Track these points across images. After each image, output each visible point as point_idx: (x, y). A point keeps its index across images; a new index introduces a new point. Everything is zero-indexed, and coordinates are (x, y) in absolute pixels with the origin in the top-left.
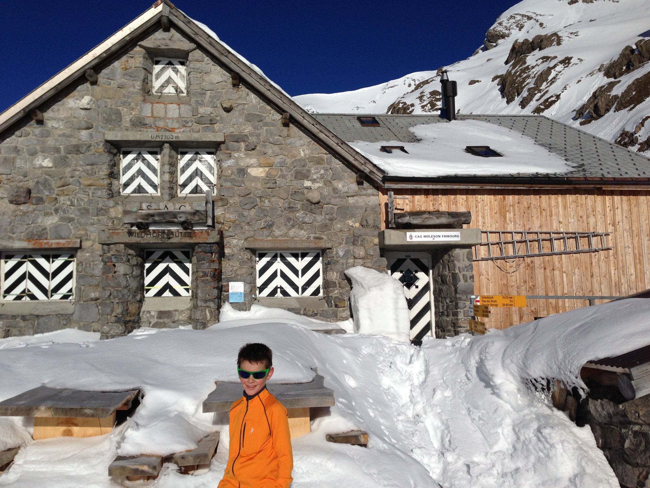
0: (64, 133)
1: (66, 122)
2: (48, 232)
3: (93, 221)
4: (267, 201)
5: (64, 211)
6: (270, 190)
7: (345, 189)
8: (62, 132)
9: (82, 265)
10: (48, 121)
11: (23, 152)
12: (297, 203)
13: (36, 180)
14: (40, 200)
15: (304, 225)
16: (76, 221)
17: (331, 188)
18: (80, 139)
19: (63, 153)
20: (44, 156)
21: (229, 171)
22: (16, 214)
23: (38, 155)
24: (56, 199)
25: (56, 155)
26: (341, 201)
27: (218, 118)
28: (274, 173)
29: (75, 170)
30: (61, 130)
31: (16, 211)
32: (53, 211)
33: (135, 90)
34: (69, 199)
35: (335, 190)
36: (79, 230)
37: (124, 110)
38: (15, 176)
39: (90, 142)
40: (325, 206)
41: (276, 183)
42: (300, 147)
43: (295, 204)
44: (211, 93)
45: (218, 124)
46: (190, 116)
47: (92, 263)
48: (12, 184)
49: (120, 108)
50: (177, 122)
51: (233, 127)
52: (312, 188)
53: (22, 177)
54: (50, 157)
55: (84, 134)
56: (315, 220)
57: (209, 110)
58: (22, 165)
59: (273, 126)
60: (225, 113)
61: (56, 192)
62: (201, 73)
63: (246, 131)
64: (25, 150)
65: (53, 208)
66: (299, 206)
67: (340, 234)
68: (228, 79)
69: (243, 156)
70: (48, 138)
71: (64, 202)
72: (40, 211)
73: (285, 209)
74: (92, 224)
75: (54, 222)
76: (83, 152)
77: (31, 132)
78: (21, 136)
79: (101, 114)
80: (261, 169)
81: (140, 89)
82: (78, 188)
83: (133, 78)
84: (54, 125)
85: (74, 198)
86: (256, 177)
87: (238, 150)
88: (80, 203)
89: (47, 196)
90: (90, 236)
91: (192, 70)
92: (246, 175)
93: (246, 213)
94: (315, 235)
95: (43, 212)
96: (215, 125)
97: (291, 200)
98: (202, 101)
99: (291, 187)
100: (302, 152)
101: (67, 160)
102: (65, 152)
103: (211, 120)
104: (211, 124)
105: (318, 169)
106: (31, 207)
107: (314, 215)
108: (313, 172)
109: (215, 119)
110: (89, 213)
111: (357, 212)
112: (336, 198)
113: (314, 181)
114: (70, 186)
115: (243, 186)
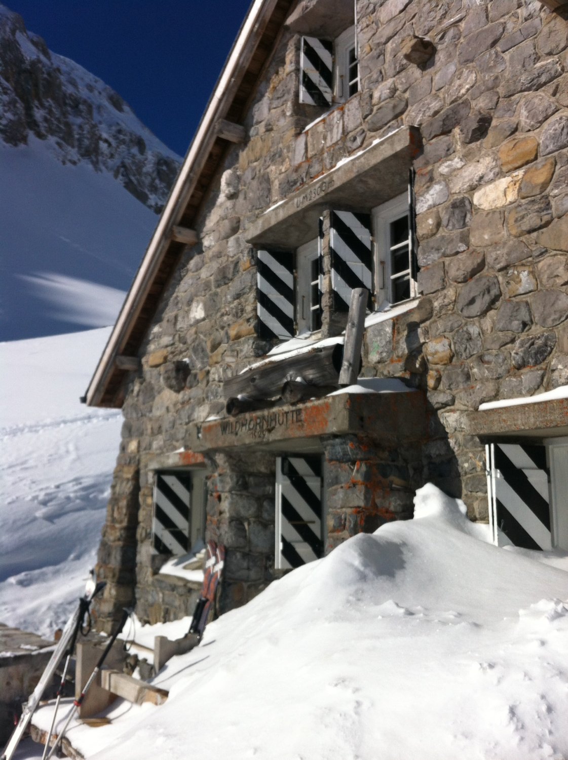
0: (214, 252)
1: (216, 232)
6: (535, 234)
11: (182, 304)
13: (193, 345)
14: (193, 380)
19: (213, 289)
20: (198, 301)
22: (177, 408)
23: (193, 302)
24: (208, 372)
25: (207, 295)
27: (408, 94)
28: (541, 177)
29: (223, 315)
30: (212, 248)
31: (177, 403)
32: (205, 397)
33: (286, 121)
34: (217, 369)
37: (272, 171)
38: (177, 345)
39: (237, 255)
41: (548, 207)
44: (392, 44)
45: (408, 109)
46: (360, 122)
49: (269, 169)
51: (438, 98)
53: (181, 346)
54: (202, 301)
55: (232, 245)
57: (389, 84)
58: (182, 325)
60: (419, 72)
61: (209, 361)
63: (463, 91)
64: (183, 299)
65: (206, 390)
69: (459, 165)
70: (202, 270)
71: (214, 377)
72: (194, 398)
76: (231, 277)
79: (248, 196)
80: (504, 182)
81: (291, 116)
82: (227, 346)
83: (282, 100)
84: (207, 243)
85: (221, 367)
86: (494, 211)
87: (449, 152)
89: (200, 369)
92: (469, 216)
93: (473, 330)
96: (404, 116)
98: (379, 72)
101: (216, 299)
102: (215, 286)
103: (394, 108)
104: (396, 117)
106: (187, 394)
109: (403, 101)
114: (221, 346)
115: (462, 249)
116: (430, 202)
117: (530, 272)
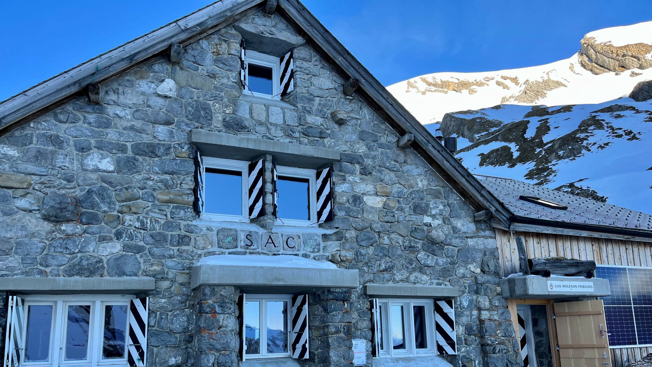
0: (133, 125)
1: (136, 111)
2: (106, 266)
3: (172, 252)
4: (386, 238)
5: (131, 238)
6: (389, 224)
7: (464, 229)
8: (129, 124)
9: (156, 316)
10: (109, 106)
11: (68, 145)
12: (418, 243)
13: (87, 188)
14: (93, 219)
15: (426, 268)
16: (147, 251)
17: (450, 227)
18: (155, 137)
19: (130, 153)
20: (102, 154)
21: (344, 198)
22: (54, 236)
23: (91, 151)
24: (119, 217)
25: (120, 155)
26: (461, 242)
27: (329, 132)
28: (392, 204)
29: (147, 179)
30: (128, 120)
31: (54, 232)
32: (113, 236)
33: (230, 83)
34: (138, 219)
35: (455, 230)
36: (152, 265)
37: (216, 106)
38: (53, 179)
39: (169, 143)
40: (446, 247)
41: (394, 216)
42: (417, 177)
43: (416, 243)
44: (320, 100)
45: (329, 139)
46: (297, 124)
47: (170, 313)
48: (47, 190)
49: (211, 103)
50: (281, 130)
51: (346, 145)
52: (433, 225)
53: (65, 182)
54: (112, 157)
55: (162, 131)
56: (437, 264)
57: (319, 120)
58: (67, 165)
59: (389, 149)
60: (336, 126)
61: (117, 207)
62: (308, 74)
63: (360, 151)
64: (71, 143)
65: (114, 231)
66: (419, 246)
67: (462, 281)
68: (339, 86)
69: (358, 181)
70: (108, 130)
71: (131, 223)
72: (93, 233)
73: (405, 248)
74: (171, 257)
75: (115, 251)
76: (160, 155)
77: (82, 118)
78: (65, 123)
79: (186, 108)
80: (378, 199)
81: (236, 83)
82: (150, 204)
83: (227, 68)
84: (118, 112)
85: (146, 218)
86: (372, 208)
87: (352, 173)
88: (153, 226)
89: (105, 212)
90: (167, 274)
91: (298, 69)
92: (362, 204)
93: (363, 251)
94: (438, 281)
95: (97, 236)
96: (326, 140)
97: (411, 238)
98: (310, 108)
99: (411, 223)
100: (419, 182)
101: (136, 163)
102: (133, 151)
103: (321, 132)
104: (321, 138)
105: (436, 204)
106: (79, 228)
107: (436, 257)
108: (431, 206)
109: (326, 132)
110: (167, 241)
111: (477, 256)
112: (456, 238)
113: (434, 217)
114: (139, 201)
115: (359, 217)
116: (343, 189)
117: (388, 237)
